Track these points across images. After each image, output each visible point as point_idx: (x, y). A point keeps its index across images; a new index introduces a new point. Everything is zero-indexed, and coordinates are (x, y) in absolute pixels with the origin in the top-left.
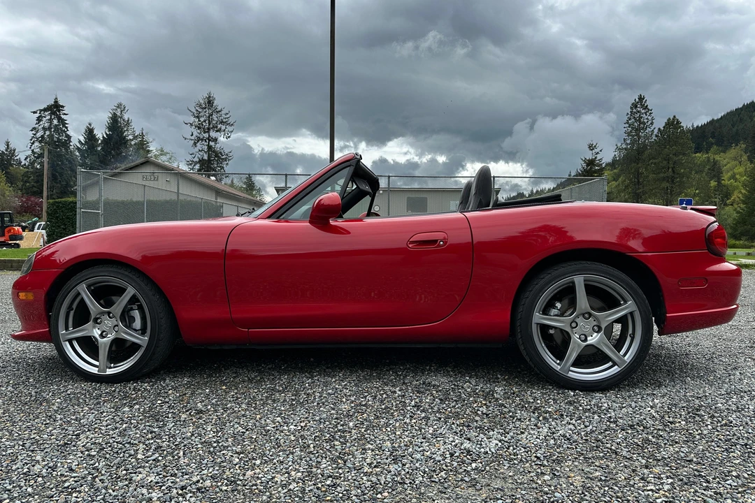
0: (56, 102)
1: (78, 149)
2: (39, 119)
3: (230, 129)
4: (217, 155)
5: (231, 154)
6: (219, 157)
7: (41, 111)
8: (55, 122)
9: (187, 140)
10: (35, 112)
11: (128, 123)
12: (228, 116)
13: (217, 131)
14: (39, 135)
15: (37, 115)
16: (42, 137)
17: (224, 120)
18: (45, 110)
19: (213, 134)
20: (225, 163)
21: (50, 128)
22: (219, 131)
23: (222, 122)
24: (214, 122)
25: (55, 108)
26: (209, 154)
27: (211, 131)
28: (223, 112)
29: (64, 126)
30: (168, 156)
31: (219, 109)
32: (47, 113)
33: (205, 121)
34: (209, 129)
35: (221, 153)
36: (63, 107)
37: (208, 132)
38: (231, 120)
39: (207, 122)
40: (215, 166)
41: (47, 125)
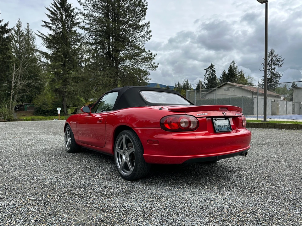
0: (212, 65)
1: (220, 80)
2: (207, 72)
3: (281, 63)
4: (275, 75)
5: (282, 74)
6: (276, 76)
7: (207, 68)
8: (211, 72)
9: (261, 71)
10: (205, 69)
11: (236, 68)
12: (280, 57)
13: (275, 65)
14: (206, 77)
15: (206, 70)
16: (207, 77)
17: (279, 60)
18: (208, 68)
19: (273, 66)
20: (279, 78)
21: (210, 74)
22: (276, 64)
23: (278, 61)
24: (274, 61)
25: (212, 67)
26: (271, 75)
27: (273, 65)
28: (278, 56)
29: (214, 73)
30: (251, 79)
31: (276, 55)
32: (209, 69)
33: (269, 61)
34: (271, 65)
35: (277, 74)
36: (214, 66)
37: (271, 66)
38: (282, 59)
39: (270, 62)
40: (274, 80)
41: (209, 73)
